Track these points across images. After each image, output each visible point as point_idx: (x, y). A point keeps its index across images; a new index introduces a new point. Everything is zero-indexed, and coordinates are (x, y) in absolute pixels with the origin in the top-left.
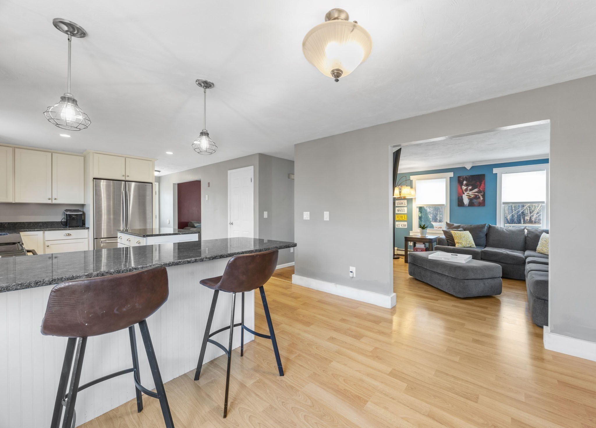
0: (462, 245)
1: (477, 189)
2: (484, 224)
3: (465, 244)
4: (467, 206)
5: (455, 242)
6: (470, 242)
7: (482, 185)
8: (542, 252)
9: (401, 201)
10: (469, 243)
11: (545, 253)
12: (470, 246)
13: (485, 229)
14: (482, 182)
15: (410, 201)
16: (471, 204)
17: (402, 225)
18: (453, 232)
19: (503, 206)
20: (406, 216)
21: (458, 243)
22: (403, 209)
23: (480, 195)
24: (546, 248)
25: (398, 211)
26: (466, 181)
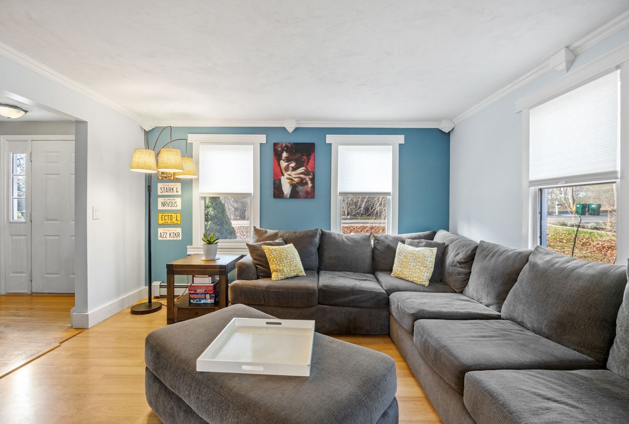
0: (284, 274)
1: (303, 168)
2: (316, 230)
3: (287, 271)
4: (288, 197)
5: (271, 269)
6: (296, 266)
7: (311, 161)
8: (403, 276)
9: (170, 184)
10: (294, 268)
11: (407, 279)
12: (296, 274)
13: (317, 239)
14: (311, 155)
15: (187, 184)
16: (294, 194)
17: (172, 234)
18: (266, 248)
19: (340, 198)
20: (179, 215)
21: (277, 272)
22: (173, 201)
23: (307, 179)
24: (408, 270)
25: (163, 204)
26: (287, 152)
